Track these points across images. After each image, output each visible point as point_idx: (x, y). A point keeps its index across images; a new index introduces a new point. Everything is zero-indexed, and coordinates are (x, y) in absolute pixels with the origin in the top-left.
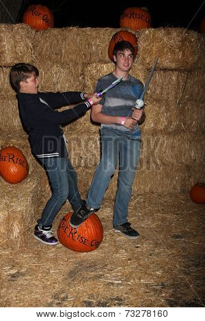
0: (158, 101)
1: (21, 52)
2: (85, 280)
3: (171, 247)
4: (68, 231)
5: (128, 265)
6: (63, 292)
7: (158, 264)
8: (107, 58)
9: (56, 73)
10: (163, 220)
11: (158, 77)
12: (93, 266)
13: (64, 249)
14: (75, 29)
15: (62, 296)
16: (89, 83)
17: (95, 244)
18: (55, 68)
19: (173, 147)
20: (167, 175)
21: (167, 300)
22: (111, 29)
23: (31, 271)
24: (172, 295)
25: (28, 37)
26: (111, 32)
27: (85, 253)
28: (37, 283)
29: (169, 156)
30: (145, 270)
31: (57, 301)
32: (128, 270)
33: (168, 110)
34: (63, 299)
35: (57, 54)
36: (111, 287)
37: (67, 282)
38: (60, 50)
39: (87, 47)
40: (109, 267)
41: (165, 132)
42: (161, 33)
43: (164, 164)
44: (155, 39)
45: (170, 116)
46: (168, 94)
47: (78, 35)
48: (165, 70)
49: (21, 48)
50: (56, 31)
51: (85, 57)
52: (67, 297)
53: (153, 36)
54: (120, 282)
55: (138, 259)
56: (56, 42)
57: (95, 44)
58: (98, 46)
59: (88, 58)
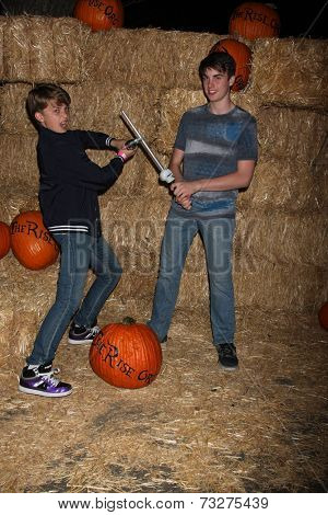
0: (279, 158)
1: (62, 63)
2: (119, 431)
3: (271, 396)
4: (104, 352)
5: (193, 417)
6: (80, 446)
7: (241, 421)
9: (118, 100)
10: (266, 352)
11: (283, 119)
12: (137, 411)
13: (97, 380)
14: (153, 33)
15: (78, 452)
16: (166, 119)
17: (147, 377)
18: (117, 93)
19: (297, 236)
20: (285, 281)
21: (243, 479)
22: (211, 35)
24: (254, 474)
25: (77, 41)
26: (211, 40)
27: (128, 391)
28: (43, 427)
29: (290, 250)
30: (218, 428)
31: (68, 460)
32: (191, 425)
33: (294, 174)
34: (79, 458)
35: (122, 70)
36: (159, 448)
38: (129, 65)
39: (171, 62)
40: (162, 416)
41: (287, 209)
42: (290, 46)
43: (280, 262)
44: (279, 55)
45: (297, 185)
46: (297, 147)
47: (158, 41)
48: (294, 107)
49: (63, 56)
50: (123, 34)
51: (167, 79)
52: (85, 456)
53: (277, 50)
54: (174, 442)
55: (211, 409)
56: (122, 51)
57: (184, 58)
58: (189, 61)
59: (172, 80)
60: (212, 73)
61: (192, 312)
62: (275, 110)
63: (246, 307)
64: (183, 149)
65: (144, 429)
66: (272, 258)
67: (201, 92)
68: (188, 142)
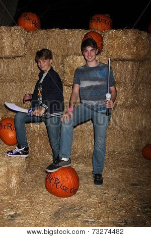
0: (118, 83)
1: (17, 47)
2: (66, 219)
3: (131, 193)
4: (53, 182)
5: (99, 207)
7: (121, 206)
8: (80, 52)
10: (123, 172)
11: (118, 65)
12: (72, 208)
13: (50, 195)
14: (56, 30)
16: (67, 70)
17: (73, 191)
19: (129, 118)
20: (125, 138)
22: (83, 30)
23: (26, 213)
25: (23, 37)
26: (83, 33)
27: (66, 198)
28: (30, 221)
29: (126, 124)
30: (112, 211)
32: (99, 211)
33: (125, 90)
36: (87, 224)
37: (53, 221)
39: (65, 43)
40: (84, 208)
42: (120, 33)
43: (123, 130)
44: (116, 37)
45: (127, 94)
46: (125, 78)
47: (59, 34)
48: (124, 60)
49: (17, 44)
50: (42, 32)
51: (64, 51)
53: (115, 35)
54: (93, 220)
55: (106, 202)
56: (42, 40)
57: (71, 42)
58: (74, 43)
59: (66, 52)
60: (89, 49)
61: (85, 157)
62: (114, 62)
63: (109, 152)
64: (79, 84)
66: (119, 129)
67: (83, 57)
68: (81, 82)
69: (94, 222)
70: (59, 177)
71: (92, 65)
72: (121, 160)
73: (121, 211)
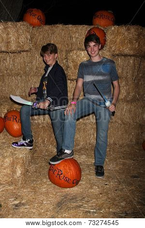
1: (22, 42)
2: (69, 209)
3: (131, 184)
4: (56, 173)
5: (100, 198)
7: (121, 197)
8: (83, 47)
10: (124, 164)
11: (120, 61)
12: (74, 198)
13: (53, 185)
14: (61, 26)
16: (71, 65)
17: (76, 182)
19: (130, 111)
20: (126, 132)
22: (86, 26)
23: (29, 202)
25: (28, 32)
26: (87, 28)
27: (68, 189)
28: (34, 211)
30: (113, 202)
32: (100, 202)
33: (127, 84)
37: (56, 210)
39: (69, 39)
40: (86, 199)
41: (125, 100)
42: (123, 29)
43: (124, 124)
44: (119, 33)
45: (129, 89)
46: (127, 73)
47: (63, 30)
48: (126, 56)
49: (22, 39)
50: (47, 27)
51: (68, 46)
53: (117, 31)
54: (95, 211)
55: (107, 193)
56: (47, 35)
57: (75, 37)
58: (77, 38)
59: (70, 47)
60: (92, 44)
61: (87, 149)
62: (116, 57)
63: (110, 145)
64: (83, 78)
65: (80, 206)
66: (120, 122)
67: (86, 52)
68: (85, 76)
69: (95, 213)
70: (62, 168)
71: (96, 59)
72: (122, 152)
73: (122, 202)
